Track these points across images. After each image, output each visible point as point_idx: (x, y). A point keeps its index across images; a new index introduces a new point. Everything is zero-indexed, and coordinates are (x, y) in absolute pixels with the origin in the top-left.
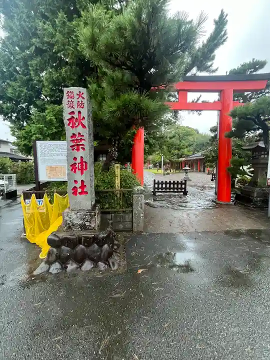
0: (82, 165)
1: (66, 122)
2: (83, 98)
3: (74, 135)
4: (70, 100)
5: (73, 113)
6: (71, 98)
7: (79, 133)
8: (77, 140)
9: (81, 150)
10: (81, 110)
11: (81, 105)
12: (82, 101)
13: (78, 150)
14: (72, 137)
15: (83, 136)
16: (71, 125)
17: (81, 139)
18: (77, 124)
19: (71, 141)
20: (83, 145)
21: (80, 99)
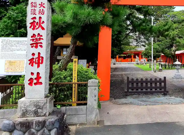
0: (39, 60)
1: (28, 25)
2: (44, 7)
3: (34, 35)
4: (33, 8)
5: (35, 18)
6: (35, 7)
7: (39, 34)
8: (36, 39)
9: (39, 47)
10: (42, 16)
11: (42, 12)
12: (43, 10)
13: (36, 47)
14: (32, 37)
15: (41, 36)
16: (32, 27)
17: (40, 39)
18: (37, 27)
19: (31, 40)
20: (41, 43)
21: (42, 8)
